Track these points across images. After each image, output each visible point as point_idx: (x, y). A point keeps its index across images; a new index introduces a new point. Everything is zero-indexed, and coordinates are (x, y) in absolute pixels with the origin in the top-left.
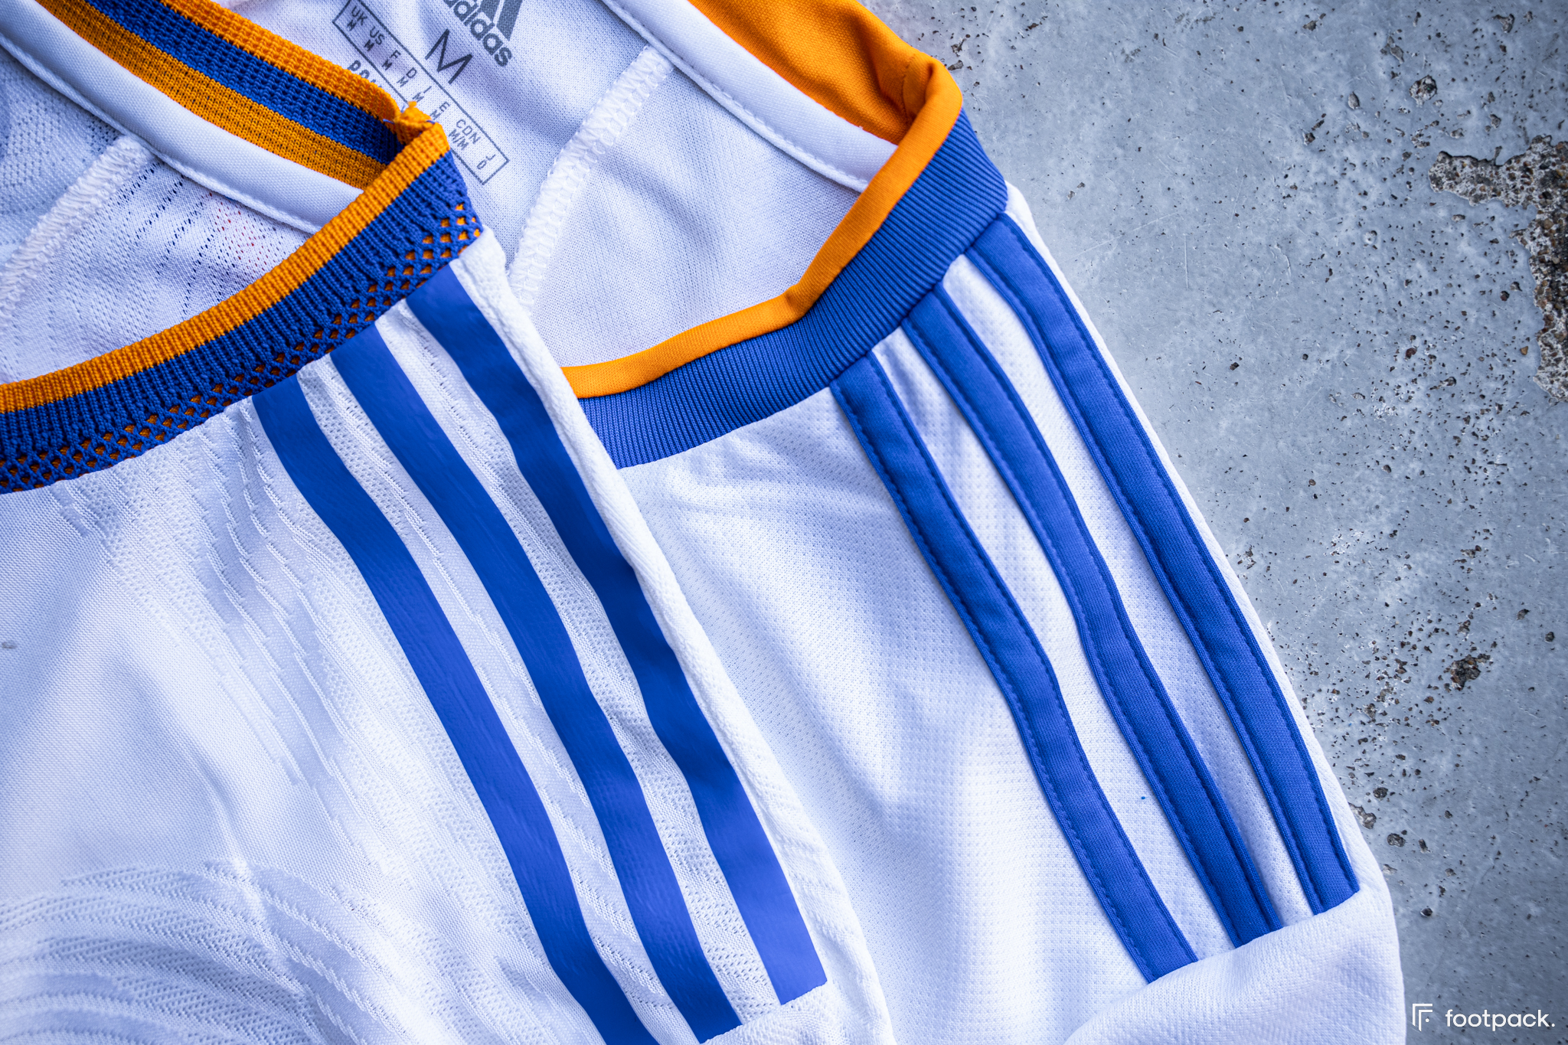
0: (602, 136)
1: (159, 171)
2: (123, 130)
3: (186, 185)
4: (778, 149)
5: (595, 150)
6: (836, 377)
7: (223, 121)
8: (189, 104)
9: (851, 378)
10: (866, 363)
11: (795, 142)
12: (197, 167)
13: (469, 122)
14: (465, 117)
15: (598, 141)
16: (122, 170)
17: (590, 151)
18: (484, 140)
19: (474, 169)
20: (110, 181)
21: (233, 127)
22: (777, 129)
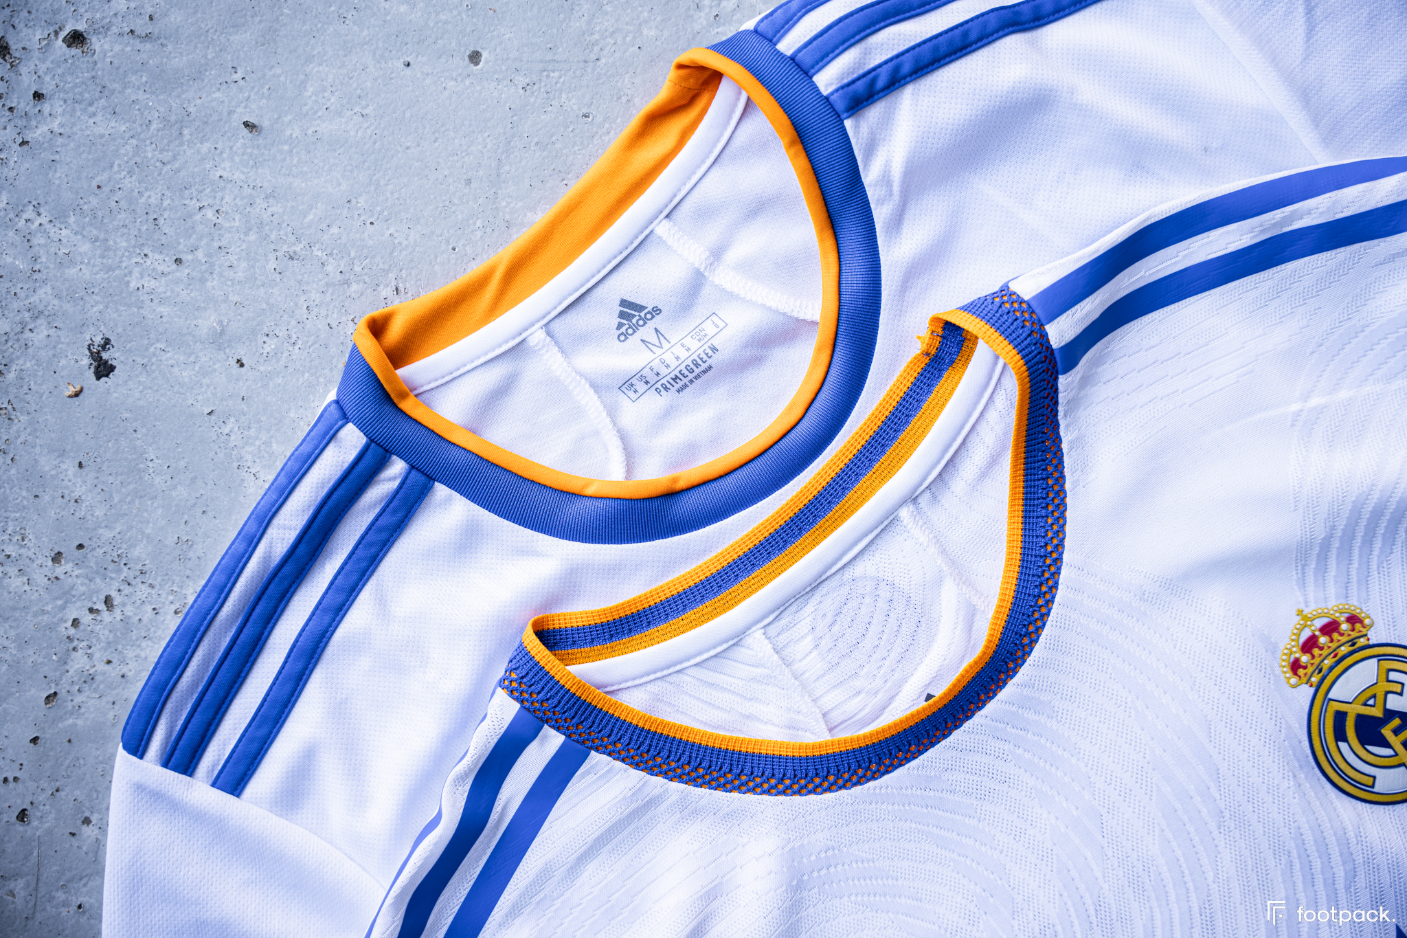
0: (703, 257)
1: (920, 500)
2: (895, 514)
3: (932, 487)
4: (714, 163)
5: (710, 262)
6: (839, 116)
7: (903, 460)
8: (890, 475)
9: (840, 105)
10: (832, 98)
11: (711, 152)
12: (924, 479)
13: (693, 333)
14: (690, 335)
15: (706, 260)
16: (917, 519)
17: (711, 264)
18: (703, 326)
19: (719, 330)
20: (921, 527)
21: (908, 455)
22: (703, 162)
